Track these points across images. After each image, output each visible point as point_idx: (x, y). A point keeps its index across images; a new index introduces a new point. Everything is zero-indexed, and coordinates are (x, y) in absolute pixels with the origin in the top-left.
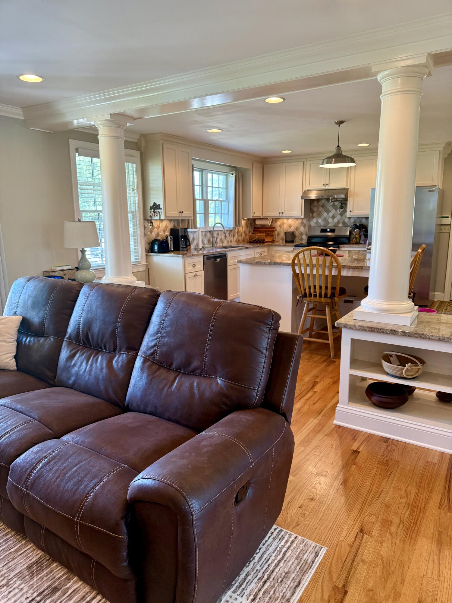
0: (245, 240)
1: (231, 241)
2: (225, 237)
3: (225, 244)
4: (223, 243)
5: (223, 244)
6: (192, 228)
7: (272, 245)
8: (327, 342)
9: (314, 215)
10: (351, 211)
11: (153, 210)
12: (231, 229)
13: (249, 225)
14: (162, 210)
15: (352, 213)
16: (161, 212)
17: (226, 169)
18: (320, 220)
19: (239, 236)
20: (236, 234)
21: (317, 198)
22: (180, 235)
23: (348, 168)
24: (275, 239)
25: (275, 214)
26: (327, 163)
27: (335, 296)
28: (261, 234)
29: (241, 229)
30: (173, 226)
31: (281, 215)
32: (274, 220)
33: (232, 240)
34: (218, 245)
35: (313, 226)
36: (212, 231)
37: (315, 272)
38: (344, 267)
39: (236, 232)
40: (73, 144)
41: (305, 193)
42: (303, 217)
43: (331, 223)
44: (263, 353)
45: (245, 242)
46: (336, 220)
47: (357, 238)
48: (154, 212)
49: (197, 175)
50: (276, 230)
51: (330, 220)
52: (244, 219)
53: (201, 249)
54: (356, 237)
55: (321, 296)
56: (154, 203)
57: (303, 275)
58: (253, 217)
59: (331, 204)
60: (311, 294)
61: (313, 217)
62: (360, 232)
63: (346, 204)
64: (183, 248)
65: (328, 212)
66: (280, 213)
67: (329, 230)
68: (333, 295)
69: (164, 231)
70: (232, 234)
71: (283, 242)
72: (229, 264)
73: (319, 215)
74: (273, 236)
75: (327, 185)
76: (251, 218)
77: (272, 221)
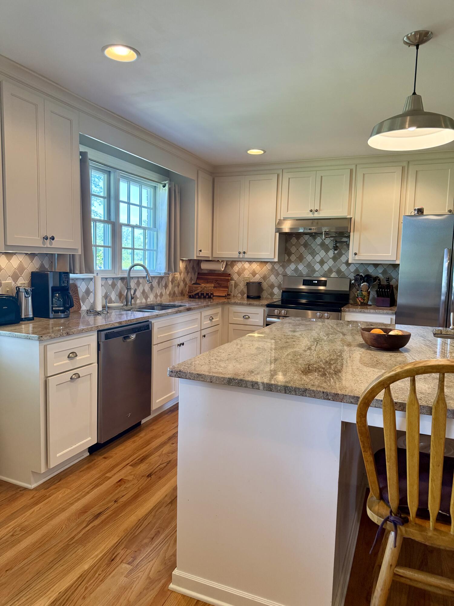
0: (184, 292)
1: (161, 295)
2: (152, 288)
3: (151, 299)
4: (146, 298)
5: (146, 299)
7: (228, 303)
9: (291, 258)
10: (356, 254)
12: (162, 275)
13: (190, 270)
15: (357, 257)
17: (154, 176)
18: (301, 267)
19: (175, 286)
20: (170, 283)
22: (51, 285)
24: (231, 292)
25: (231, 254)
28: (208, 285)
29: (177, 275)
30: (38, 266)
31: (241, 256)
32: (231, 263)
33: (164, 294)
34: (138, 301)
35: (290, 275)
36: (127, 278)
39: (170, 280)
41: (280, 223)
42: (276, 260)
43: (320, 272)
45: (184, 295)
46: (326, 267)
47: (364, 296)
50: (232, 279)
51: (317, 267)
52: (182, 260)
53: (99, 313)
54: (362, 295)
58: (197, 256)
59: (319, 242)
61: (289, 261)
62: (369, 288)
64: (56, 312)
65: (313, 254)
66: (240, 253)
67: (316, 282)
70: (163, 283)
71: (242, 298)
72: (155, 340)
73: (300, 259)
74: (227, 287)
75: (317, 211)
76: (195, 258)
77: (227, 265)
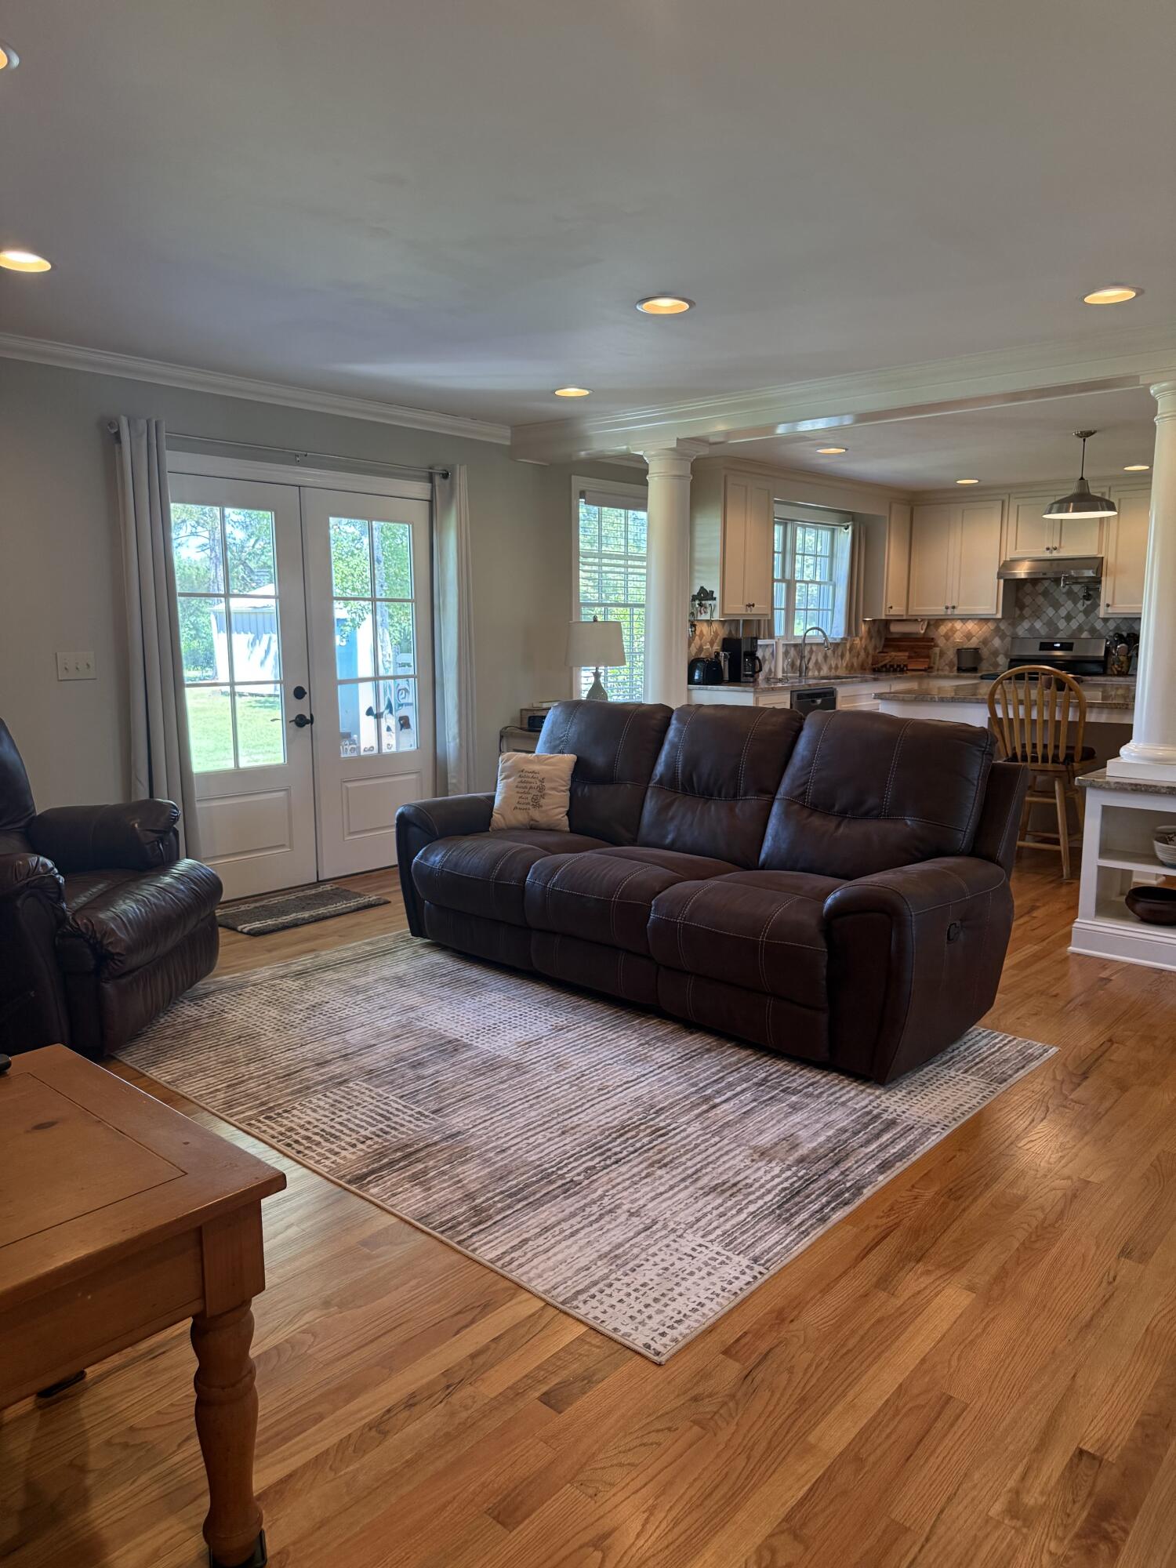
0: (865, 664)
1: (837, 668)
2: (826, 657)
3: (826, 671)
4: (819, 670)
5: (819, 672)
6: (764, 638)
7: (929, 677)
8: (1056, 847)
9: (1024, 612)
10: (1108, 606)
11: (697, 602)
12: (838, 641)
13: (875, 635)
14: (718, 602)
15: (1110, 610)
16: (715, 606)
17: (833, 519)
18: (1038, 625)
19: (854, 656)
20: (848, 653)
21: (1033, 576)
22: (742, 650)
23: (1101, 519)
24: (934, 663)
25: (937, 610)
26: (1059, 511)
27: (1073, 761)
28: (900, 654)
29: (858, 641)
31: (949, 612)
32: (936, 622)
33: (839, 664)
34: (810, 674)
35: (1023, 636)
36: (800, 644)
37: (1034, 716)
38: (1092, 706)
39: (849, 648)
40: (578, 482)
41: (1006, 567)
42: (999, 616)
43: (1064, 631)
44: (973, 784)
45: (865, 668)
46: (1074, 624)
47: (1122, 663)
48: (700, 605)
49: (778, 531)
50: (936, 646)
51: (1062, 624)
52: (866, 621)
53: (780, 680)
54: (1119, 661)
55: (1045, 759)
56: (702, 588)
57: (1011, 720)
58: (886, 615)
59: (1064, 590)
60: (1026, 756)
61: (1022, 618)
62: (1129, 651)
63: (1098, 591)
64: (746, 676)
65: (1056, 606)
66: (947, 608)
67: (1058, 645)
68: (1069, 758)
69: (712, 644)
70: (839, 652)
71: (951, 671)
73: (1037, 614)
74: (928, 657)
75: (1055, 549)
76: (884, 617)
77: (929, 625)
